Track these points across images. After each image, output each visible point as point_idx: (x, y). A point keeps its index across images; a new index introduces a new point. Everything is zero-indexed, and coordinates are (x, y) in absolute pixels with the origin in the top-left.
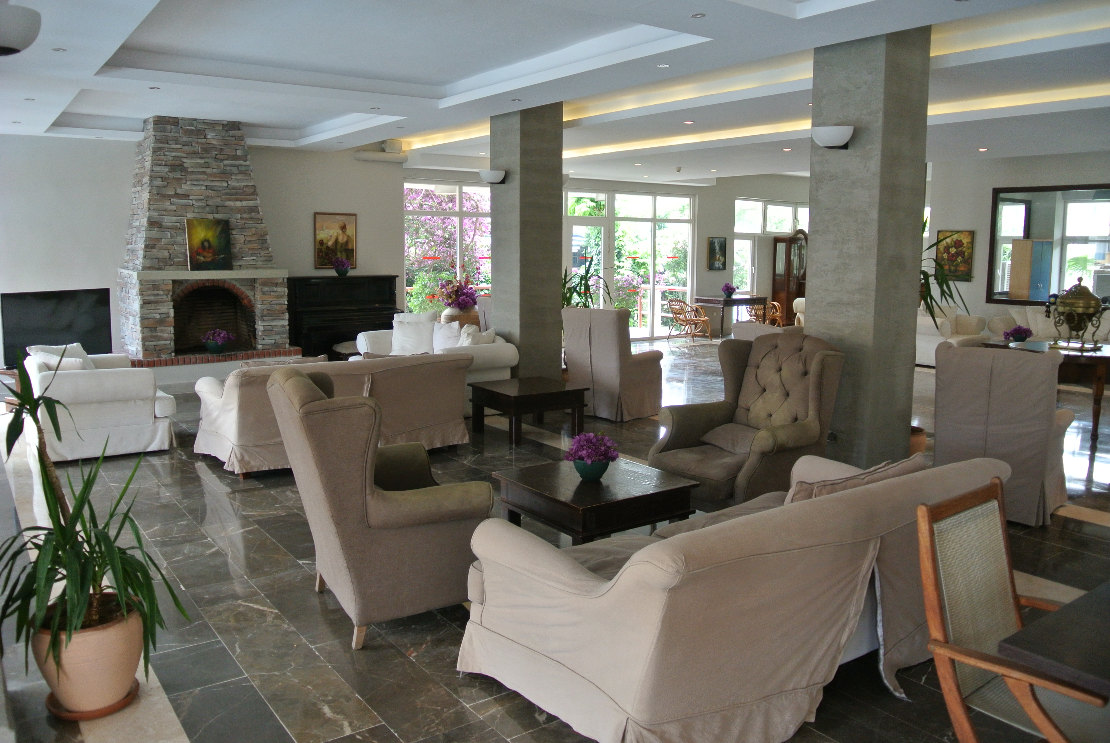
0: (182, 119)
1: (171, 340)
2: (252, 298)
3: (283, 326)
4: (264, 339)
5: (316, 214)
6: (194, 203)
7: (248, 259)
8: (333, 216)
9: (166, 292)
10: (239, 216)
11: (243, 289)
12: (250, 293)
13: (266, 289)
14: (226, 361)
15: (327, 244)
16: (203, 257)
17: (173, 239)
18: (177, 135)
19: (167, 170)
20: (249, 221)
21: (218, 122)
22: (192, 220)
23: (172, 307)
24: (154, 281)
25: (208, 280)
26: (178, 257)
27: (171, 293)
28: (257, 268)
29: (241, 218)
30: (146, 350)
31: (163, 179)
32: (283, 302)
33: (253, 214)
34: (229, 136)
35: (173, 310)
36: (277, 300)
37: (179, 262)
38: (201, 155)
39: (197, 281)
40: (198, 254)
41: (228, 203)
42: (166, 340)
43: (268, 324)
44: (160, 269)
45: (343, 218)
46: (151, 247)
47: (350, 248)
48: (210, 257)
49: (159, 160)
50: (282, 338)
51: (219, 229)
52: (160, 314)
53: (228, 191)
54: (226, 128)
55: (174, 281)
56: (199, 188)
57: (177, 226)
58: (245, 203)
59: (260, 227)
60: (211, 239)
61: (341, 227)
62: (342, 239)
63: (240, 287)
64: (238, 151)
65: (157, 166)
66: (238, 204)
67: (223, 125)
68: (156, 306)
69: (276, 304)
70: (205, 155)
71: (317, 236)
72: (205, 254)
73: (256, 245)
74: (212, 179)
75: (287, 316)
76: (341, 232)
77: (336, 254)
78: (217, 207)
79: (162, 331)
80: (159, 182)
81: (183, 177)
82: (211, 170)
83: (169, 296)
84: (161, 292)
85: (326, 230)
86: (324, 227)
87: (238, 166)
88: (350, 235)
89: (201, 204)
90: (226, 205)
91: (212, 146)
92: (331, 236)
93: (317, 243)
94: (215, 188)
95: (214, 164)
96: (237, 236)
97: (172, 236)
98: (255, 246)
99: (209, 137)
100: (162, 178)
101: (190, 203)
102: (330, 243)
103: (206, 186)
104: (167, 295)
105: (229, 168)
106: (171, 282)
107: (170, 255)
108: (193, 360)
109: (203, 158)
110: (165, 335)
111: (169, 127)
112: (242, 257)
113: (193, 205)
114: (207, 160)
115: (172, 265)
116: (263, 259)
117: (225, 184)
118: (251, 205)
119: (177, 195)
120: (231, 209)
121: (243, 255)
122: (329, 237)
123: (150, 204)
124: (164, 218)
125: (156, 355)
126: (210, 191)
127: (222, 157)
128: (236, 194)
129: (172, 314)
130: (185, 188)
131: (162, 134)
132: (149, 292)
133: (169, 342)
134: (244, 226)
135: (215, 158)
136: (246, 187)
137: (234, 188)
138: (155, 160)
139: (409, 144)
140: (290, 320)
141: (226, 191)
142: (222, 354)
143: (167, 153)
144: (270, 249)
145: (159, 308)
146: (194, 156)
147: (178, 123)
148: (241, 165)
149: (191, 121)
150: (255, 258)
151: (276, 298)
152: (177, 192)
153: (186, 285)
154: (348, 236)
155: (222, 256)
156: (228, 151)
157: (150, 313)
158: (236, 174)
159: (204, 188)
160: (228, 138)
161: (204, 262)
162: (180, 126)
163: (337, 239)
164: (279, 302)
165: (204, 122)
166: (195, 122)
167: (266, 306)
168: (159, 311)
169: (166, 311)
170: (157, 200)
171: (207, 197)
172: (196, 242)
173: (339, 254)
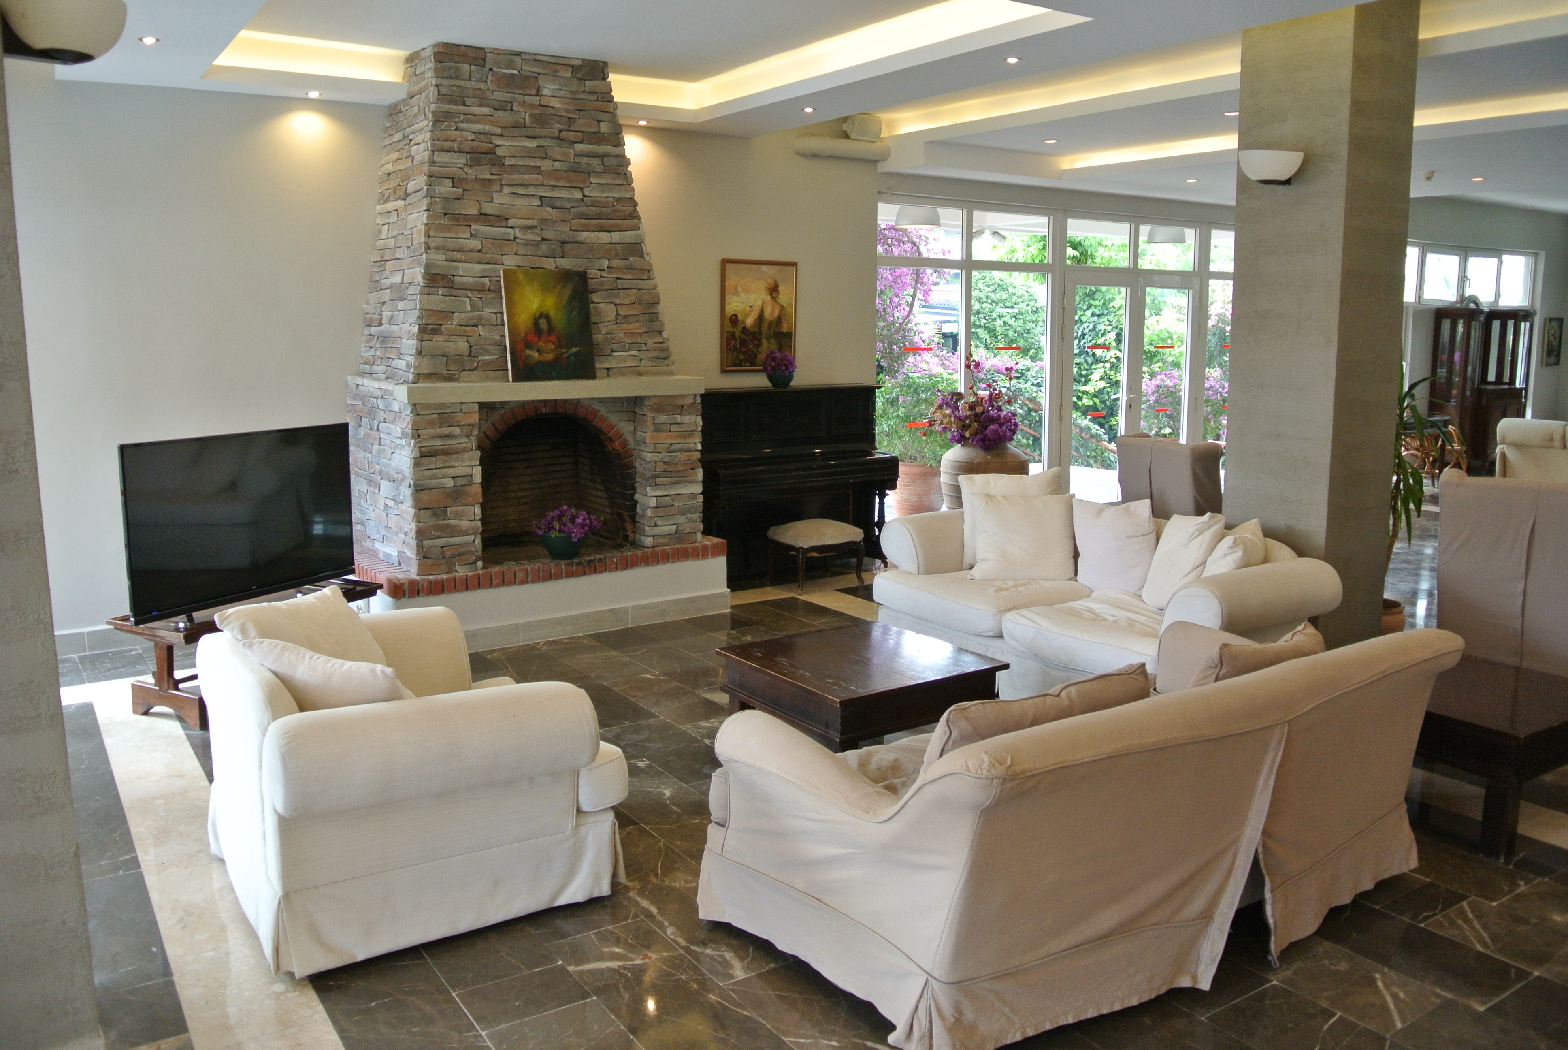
0: (494, 51)
1: (475, 534)
2: (630, 439)
3: (693, 496)
4: (656, 525)
5: (725, 262)
6: (518, 234)
7: (622, 357)
8: (757, 266)
9: (466, 430)
10: (606, 263)
11: (613, 418)
12: (626, 428)
13: (663, 418)
14: (584, 574)
15: (744, 322)
16: (538, 351)
17: (476, 313)
18: (482, 86)
19: (464, 161)
20: (624, 274)
21: (562, 61)
22: (514, 272)
23: (478, 463)
24: (443, 405)
25: (545, 402)
26: (487, 352)
27: (476, 432)
28: (640, 374)
29: (608, 267)
30: (424, 557)
31: (455, 181)
32: (692, 445)
33: (631, 259)
34: (584, 92)
35: (480, 468)
36: (682, 441)
37: (489, 363)
38: (530, 132)
39: (524, 404)
40: (528, 345)
41: (584, 236)
42: (466, 533)
43: (665, 493)
44: (450, 378)
45: (773, 270)
46: (432, 329)
47: (785, 331)
48: (552, 351)
49: (446, 140)
50: (690, 520)
51: (568, 292)
52: (453, 478)
53: (584, 208)
54: (579, 75)
55: (482, 405)
56: (526, 201)
57: (483, 285)
58: (616, 236)
59: (646, 287)
60: (552, 313)
61: (769, 289)
62: (771, 313)
63: (607, 415)
64: (602, 124)
65: (443, 153)
66: (604, 237)
67: (572, 66)
68: (445, 461)
69: (680, 450)
70: (538, 132)
71: (727, 307)
72: (541, 344)
73: (637, 325)
74: (552, 183)
75: (700, 474)
76: (769, 297)
77: (759, 344)
78: (563, 243)
79: (458, 516)
80: (445, 188)
81: (496, 177)
82: (551, 163)
83: (473, 438)
84: (457, 430)
85: (742, 295)
86: (740, 289)
87: (602, 156)
88: (785, 306)
89: (530, 236)
90: (580, 239)
91: (551, 111)
92: (751, 307)
93: (727, 322)
94: (559, 203)
95: (556, 151)
96: (601, 305)
97: (474, 308)
98: (637, 327)
99: (546, 92)
100: (453, 179)
101: (509, 234)
102: (750, 321)
103: (541, 197)
104: (468, 436)
105: (585, 160)
106: (477, 406)
107: (471, 347)
108: (520, 575)
109: (535, 138)
110: (464, 523)
111: (466, 67)
112: (613, 351)
113: (515, 238)
114: (542, 142)
115: (475, 369)
116: (652, 354)
117: (578, 195)
118: (629, 241)
119: (484, 218)
120: (592, 250)
121: (614, 346)
122: (748, 309)
123: (429, 237)
124: (457, 268)
125: (444, 567)
126: (549, 209)
127: (571, 136)
128: (599, 217)
129: (478, 478)
130: (500, 201)
131: (452, 82)
132: (432, 431)
133: (472, 537)
134: (615, 286)
135: (558, 138)
136: (619, 200)
137: (595, 204)
138: (438, 140)
139: (891, 124)
140: (705, 482)
141: (580, 210)
142: (576, 560)
143: (462, 125)
144: (665, 334)
145: (452, 464)
146: (516, 132)
147: (484, 60)
148: (607, 155)
149: (510, 57)
150: (636, 353)
151: (680, 437)
152: (483, 212)
153: (502, 412)
154: (782, 307)
155: (574, 350)
156: (583, 124)
157: (435, 477)
158: (599, 174)
159: (536, 202)
160: (582, 96)
161: (540, 363)
162: (488, 66)
163: (762, 312)
164: (686, 446)
165: (536, 59)
166: (517, 59)
167: (661, 455)
168: (451, 471)
169: (466, 471)
170: (442, 228)
171: (544, 221)
172: (524, 319)
173: (765, 342)
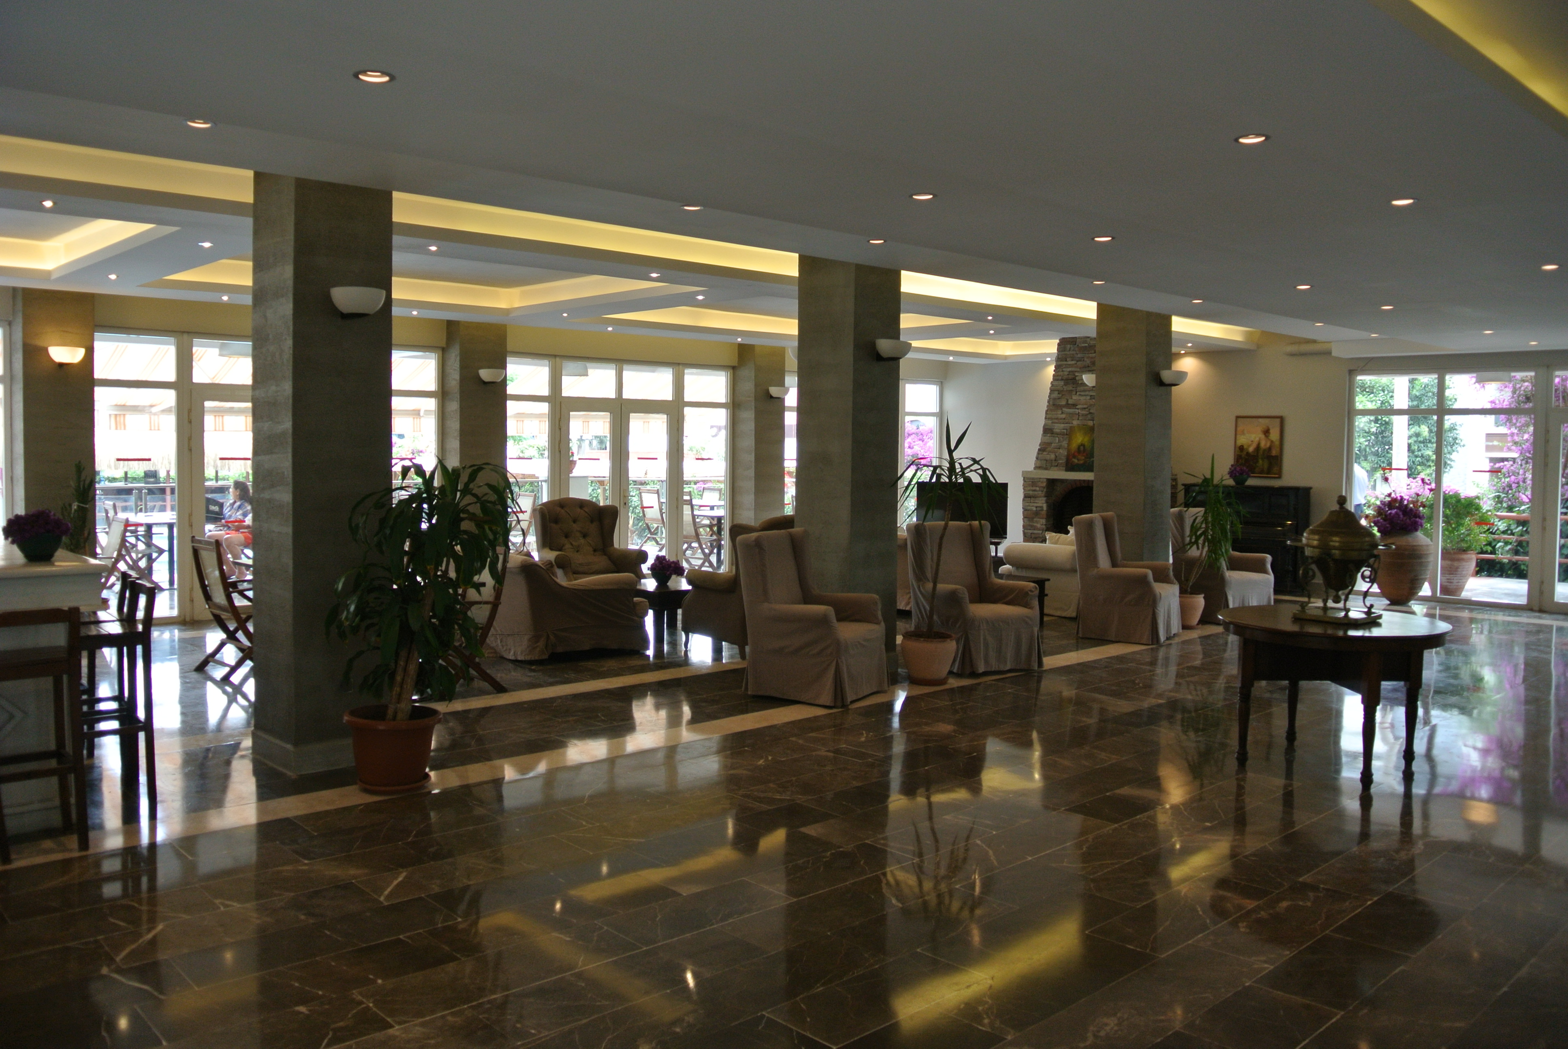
0: (1079, 338)
5: (1237, 417)
8: (1257, 419)
9: (1042, 489)
15: (1248, 449)
16: (1078, 460)
17: (1057, 444)
18: (1074, 352)
19: (1063, 383)
22: (1074, 427)
23: (1045, 502)
24: (1033, 478)
25: (1084, 481)
27: (1045, 490)
31: (1060, 392)
35: (1046, 504)
37: (1058, 463)
38: (1090, 369)
39: (1075, 481)
40: (1074, 457)
44: (1046, 469)
45: (1267, 421)
46: (1043, 449)
47: (1275, 455)
48: (1083, 459)
49: (1058, 376)
55: (1049, 480)
56: (1084, 398)
57: (1063, 432)
60: (1086, 444)
61: (1263, 432)
62: (1264, 444)
65: (1056, 381)
68: (1033, 499)
70: (1093, 368)
71: (1237, 442)
72: (1080, 457)
76: (1263, 436)
77: (1258, 461)
79: (1037, 522)
80: (1055, 395)
81: (1074, 389)
83: (1044, 492)
84: (1038, 489)
85: (1248, 435)
86: (1246, 431)
88: (1274, 441)
89: (1084, 412)
92: (1253, 441)
93: (1237, 449)
97: (1059, 441)
100: (1058, 391)
101: (1076, 411)
102: (1251, 449)
103: (1091, 395)
104: (1042, 491)
107: (1054, 457)
110: (1039, 526)
111: (1069, 346)
113: (1078, 413)
115: (1052, 465)
119: (1068, 405)
122: (1251, 442)
123: (1047, 414)
124: (1055, 426)
126: (1094, 400)
129: (1045, 508)
130: (1076, 398)
131: (1063, 353)
132: (1029, 488)
133: (1041, 532)
138: (1056, 376)
143: (1065, 369)
145: (1035, 500)
147: (1077, 342)
149: (1085, 339)
152: (1067, 403)
153: (1066, 484)
154: (1272, 442)
157: (1028, 505)
159: (1088, 398)
161: (1078, 464)
162: (1077, 344)
163: (1259, 444)
166: (1088, 340)
168: (1035, 505)
169: (1040, 505)
170: (1051, 410)
171: (1091, 405)
172: (1074, 445)
173: (1260, 462)
